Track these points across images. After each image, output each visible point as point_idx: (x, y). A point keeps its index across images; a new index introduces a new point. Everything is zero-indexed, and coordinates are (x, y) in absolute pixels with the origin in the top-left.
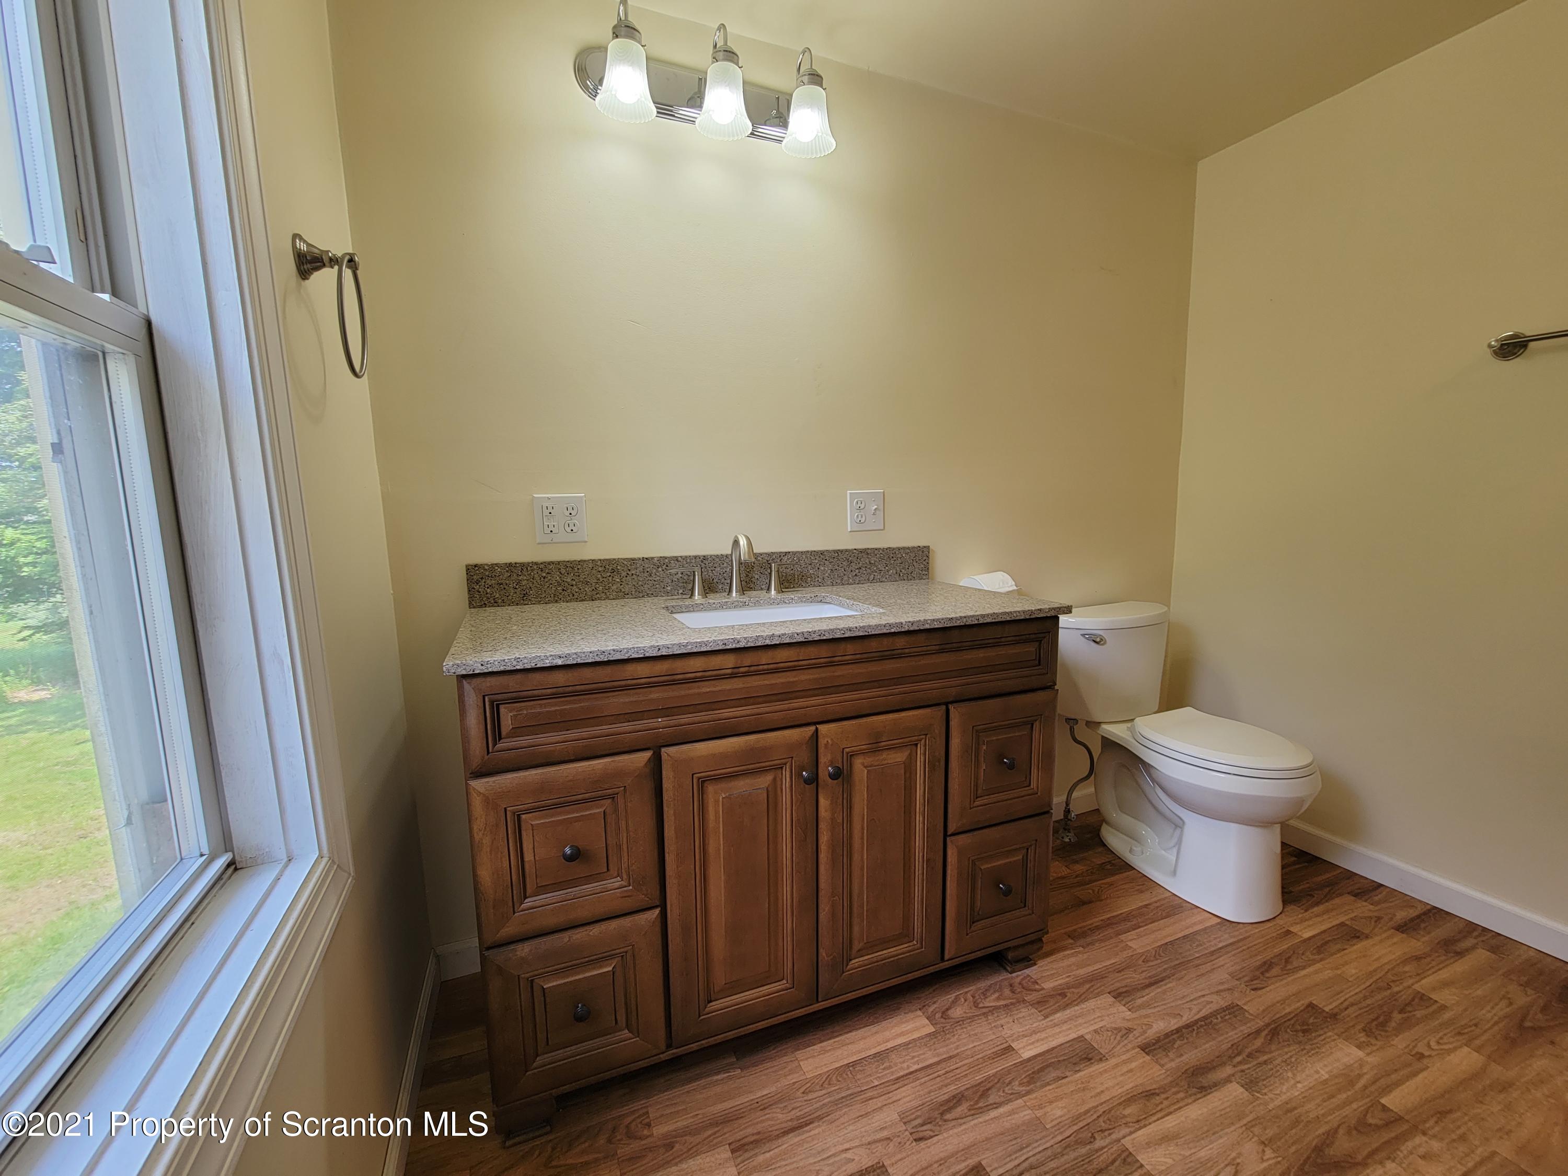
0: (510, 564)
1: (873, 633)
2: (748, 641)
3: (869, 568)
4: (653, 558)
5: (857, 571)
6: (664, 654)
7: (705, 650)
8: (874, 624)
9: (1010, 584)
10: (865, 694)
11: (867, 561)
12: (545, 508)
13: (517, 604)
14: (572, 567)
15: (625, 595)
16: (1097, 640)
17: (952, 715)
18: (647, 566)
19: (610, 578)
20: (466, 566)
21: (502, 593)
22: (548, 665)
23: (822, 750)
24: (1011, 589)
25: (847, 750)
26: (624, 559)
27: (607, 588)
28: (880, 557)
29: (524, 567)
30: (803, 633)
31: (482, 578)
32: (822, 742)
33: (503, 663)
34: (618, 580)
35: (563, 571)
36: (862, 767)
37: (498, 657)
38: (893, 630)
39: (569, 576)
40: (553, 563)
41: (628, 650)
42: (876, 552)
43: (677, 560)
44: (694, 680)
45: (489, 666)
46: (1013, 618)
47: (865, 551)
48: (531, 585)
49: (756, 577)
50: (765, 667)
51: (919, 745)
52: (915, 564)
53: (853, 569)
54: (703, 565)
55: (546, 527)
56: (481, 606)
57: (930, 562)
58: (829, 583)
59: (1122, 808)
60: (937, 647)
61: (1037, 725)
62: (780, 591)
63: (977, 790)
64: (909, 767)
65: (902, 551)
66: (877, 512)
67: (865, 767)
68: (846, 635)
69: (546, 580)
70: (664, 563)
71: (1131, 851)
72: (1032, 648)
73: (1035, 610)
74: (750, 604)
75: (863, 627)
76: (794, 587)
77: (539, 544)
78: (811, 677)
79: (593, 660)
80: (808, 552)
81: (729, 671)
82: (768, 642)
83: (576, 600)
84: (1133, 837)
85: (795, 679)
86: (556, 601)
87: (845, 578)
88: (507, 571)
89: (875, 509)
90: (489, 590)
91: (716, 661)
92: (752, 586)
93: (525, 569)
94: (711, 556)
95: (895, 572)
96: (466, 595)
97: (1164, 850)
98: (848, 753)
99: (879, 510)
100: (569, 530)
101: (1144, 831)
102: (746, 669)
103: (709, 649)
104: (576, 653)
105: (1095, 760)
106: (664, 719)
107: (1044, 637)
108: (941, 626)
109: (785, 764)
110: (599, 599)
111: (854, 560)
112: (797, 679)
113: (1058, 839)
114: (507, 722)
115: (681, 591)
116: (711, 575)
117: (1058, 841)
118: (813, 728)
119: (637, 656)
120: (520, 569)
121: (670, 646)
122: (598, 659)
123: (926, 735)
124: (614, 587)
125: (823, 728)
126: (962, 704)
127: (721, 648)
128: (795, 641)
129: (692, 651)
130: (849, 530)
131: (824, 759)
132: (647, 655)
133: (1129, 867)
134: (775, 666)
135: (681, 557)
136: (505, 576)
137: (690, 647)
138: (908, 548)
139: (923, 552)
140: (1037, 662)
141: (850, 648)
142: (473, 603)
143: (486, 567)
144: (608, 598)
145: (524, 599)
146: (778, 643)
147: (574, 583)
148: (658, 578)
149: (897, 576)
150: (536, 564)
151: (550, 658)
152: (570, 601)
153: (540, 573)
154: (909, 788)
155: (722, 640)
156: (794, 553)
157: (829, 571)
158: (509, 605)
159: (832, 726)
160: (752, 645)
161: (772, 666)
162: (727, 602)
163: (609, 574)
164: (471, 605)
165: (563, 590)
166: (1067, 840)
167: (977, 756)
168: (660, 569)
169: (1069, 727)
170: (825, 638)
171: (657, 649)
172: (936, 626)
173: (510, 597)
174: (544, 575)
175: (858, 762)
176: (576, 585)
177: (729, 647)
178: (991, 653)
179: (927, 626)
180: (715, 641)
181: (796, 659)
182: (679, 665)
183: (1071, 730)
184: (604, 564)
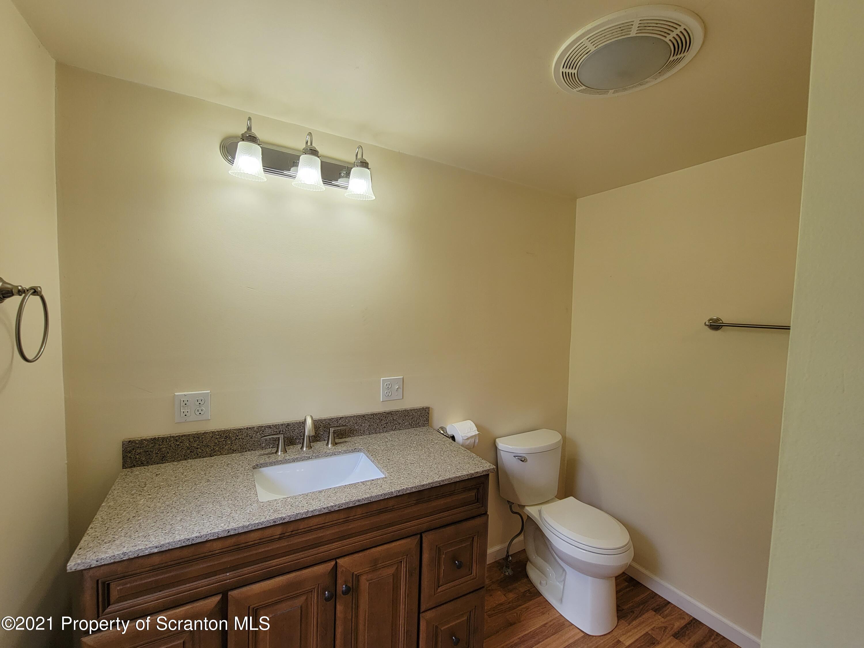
0: (155, 439)
1: (374, 500)
2: (291, 518)
3: (393, 423)
4: (254, 428)
5: (385, 425)
6: (232, 534)
7: (261, 527)
8: (374, 495)
9: (474, 430)
10: (369, 535)
11: (391, 419)
12: (182, 402)
13: (158, 464)
14: (198, 437)
15: (234, 451)
16: (523, 460)
17: (424, 540)
18: (249, 432)
19: (224, 442)
20: (123, 442)
21: (147, 457)
22: (147, 554)
23: (339, 575)
24: (474, 434)
25: (356, 573)
26: (234, 430)
27: (221, 448)
28: (400, 416)
29: (164, 439)
30: (328, 507)
31: (133, 449)
32: (339, 570)
33: (113, 558)
34: (229, 443)
35: (192, 440)
36: (366, 581)
37: (110, 553)
38: (386, 497)
39: (196, 443)
40: (185, 436)
41: (206, 535)
42: (397, 413)
43: (270, 428)
44: (254, 545)
45: (102, 561)
46: (461, 479)
47: (390, 413)
48: (168, 450)
49: (321, 433)
50: (303, 530)
51: (403, 562)
52: (421, 418)
53: (383, 424)
54: (287, 429)
55: (182, 413)
56: (131, 467)
57: (430, 417)
58: (367, 433)
59: (537, 552)
60: (415, 502)
61: (476, 539)
62: (335, 444)
63: (439, 582)
64: (396, 576)
65: (413, 411)
66: (399, 389)
67: (367, 581)
68: (356, 504)
69: (179, 446)
70: (261, 429)
71: (540, 583)
72: (473, 494)
73: (474, 473)
74: (313, 458)
75: (368, 498)
76: (345, 437)
77: (176, 423)
78: (333, 531)
79: (181, 546)
80: (355, 416)
81: (278, 536)
82: (304, 516)
83: (200, 457)
84: (542, 571)
85: (322, 535)
86: (186, 459)
87: (378, 429)
88: (152, 443)
89: (397, 388)
90: (138, 456)
91: (268, 532)
92: (318, 439)
93: (165, 441)
94: (292, 423)
95: (408, 423)
96: (121, 461)
97: (558, 582)
98: (356, 575)
99: (401, 388)
100: (198, 413)
101: (549, 569)
102: (290, 533)
103: (263, 526)
104: (168, 543)
105: (525, 522)
106: (231, 573)
107: (480, 486)
108: (417, 490)
109: (314, 588)
110: (215, 455)
111: (384, 418)
112: (324, 534)
113: (502, 573)
114: (114, 594)
115: (271, 446)
116: (292, 434)
117: (502, 575)
118: (333, 563)
119: (212, 538)
120: (161, 441)
121: (236, 529)
122: (184, 544)
123: (407, 555)
124: (227, 447)
125: (340, 561)
126: (431, 532)
127: (272, 524)
128: (322, 513)
129: (252, 529)
130: (381, 401)
131: (340, 581)
132: (220, 536)
133: (538, 594)
134: (309, 528)
135: (273, 425)
136: (151, 446)
137: (250, 527)
138: (417, 409)
139: (425, 411)
140: (476, 501)
141: (359, 511)
142: (125, 465)
143: (137, 442)
144: (222, 454)
145: (163, 459)
146: (311, 515)
147: (199, 447)
148: (257, 439)
149: (410, 426)
150: (173, 437)
151: (149, 549)
152: (196, 458)
153: (175, 442)
154: (396, 588)
155: (273, 520)
156: (346, 418)
157: (368, 426)
158: (152, 464)
159: (346, 559)
160: (294, 519)
161: (307, 529)
162: (297, 458)
163: (223, 440)
164: (124, 467)
165: (191, 452)
166: (507, 574)
167: (439, 563)
168: (258, 434)
169: (509, 505)
170: (342, 508)
171: (227, 531)
172: (414, 491)
173: (153, 460)
174: (178, 443)
175: (363, 579)
176: (200, 448)
177: (277, 523)
178: (449, 500)
179: (408, 492)
180: (268, 521)
181: (323, 523)
182: (242, 539)
183: (510, 507)
184: (220, 434)
